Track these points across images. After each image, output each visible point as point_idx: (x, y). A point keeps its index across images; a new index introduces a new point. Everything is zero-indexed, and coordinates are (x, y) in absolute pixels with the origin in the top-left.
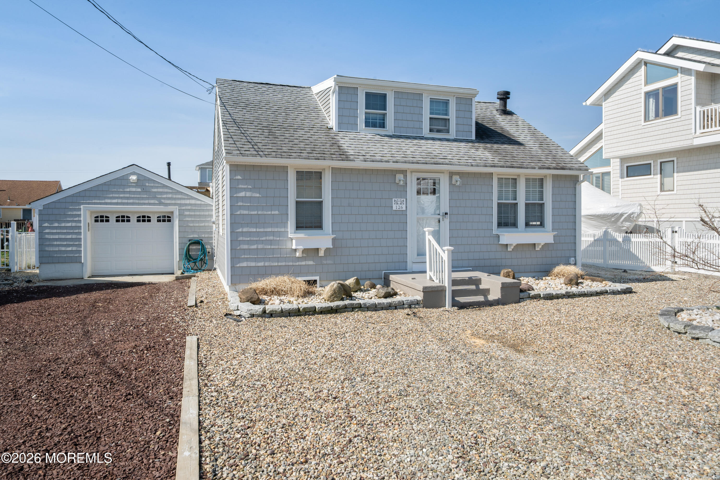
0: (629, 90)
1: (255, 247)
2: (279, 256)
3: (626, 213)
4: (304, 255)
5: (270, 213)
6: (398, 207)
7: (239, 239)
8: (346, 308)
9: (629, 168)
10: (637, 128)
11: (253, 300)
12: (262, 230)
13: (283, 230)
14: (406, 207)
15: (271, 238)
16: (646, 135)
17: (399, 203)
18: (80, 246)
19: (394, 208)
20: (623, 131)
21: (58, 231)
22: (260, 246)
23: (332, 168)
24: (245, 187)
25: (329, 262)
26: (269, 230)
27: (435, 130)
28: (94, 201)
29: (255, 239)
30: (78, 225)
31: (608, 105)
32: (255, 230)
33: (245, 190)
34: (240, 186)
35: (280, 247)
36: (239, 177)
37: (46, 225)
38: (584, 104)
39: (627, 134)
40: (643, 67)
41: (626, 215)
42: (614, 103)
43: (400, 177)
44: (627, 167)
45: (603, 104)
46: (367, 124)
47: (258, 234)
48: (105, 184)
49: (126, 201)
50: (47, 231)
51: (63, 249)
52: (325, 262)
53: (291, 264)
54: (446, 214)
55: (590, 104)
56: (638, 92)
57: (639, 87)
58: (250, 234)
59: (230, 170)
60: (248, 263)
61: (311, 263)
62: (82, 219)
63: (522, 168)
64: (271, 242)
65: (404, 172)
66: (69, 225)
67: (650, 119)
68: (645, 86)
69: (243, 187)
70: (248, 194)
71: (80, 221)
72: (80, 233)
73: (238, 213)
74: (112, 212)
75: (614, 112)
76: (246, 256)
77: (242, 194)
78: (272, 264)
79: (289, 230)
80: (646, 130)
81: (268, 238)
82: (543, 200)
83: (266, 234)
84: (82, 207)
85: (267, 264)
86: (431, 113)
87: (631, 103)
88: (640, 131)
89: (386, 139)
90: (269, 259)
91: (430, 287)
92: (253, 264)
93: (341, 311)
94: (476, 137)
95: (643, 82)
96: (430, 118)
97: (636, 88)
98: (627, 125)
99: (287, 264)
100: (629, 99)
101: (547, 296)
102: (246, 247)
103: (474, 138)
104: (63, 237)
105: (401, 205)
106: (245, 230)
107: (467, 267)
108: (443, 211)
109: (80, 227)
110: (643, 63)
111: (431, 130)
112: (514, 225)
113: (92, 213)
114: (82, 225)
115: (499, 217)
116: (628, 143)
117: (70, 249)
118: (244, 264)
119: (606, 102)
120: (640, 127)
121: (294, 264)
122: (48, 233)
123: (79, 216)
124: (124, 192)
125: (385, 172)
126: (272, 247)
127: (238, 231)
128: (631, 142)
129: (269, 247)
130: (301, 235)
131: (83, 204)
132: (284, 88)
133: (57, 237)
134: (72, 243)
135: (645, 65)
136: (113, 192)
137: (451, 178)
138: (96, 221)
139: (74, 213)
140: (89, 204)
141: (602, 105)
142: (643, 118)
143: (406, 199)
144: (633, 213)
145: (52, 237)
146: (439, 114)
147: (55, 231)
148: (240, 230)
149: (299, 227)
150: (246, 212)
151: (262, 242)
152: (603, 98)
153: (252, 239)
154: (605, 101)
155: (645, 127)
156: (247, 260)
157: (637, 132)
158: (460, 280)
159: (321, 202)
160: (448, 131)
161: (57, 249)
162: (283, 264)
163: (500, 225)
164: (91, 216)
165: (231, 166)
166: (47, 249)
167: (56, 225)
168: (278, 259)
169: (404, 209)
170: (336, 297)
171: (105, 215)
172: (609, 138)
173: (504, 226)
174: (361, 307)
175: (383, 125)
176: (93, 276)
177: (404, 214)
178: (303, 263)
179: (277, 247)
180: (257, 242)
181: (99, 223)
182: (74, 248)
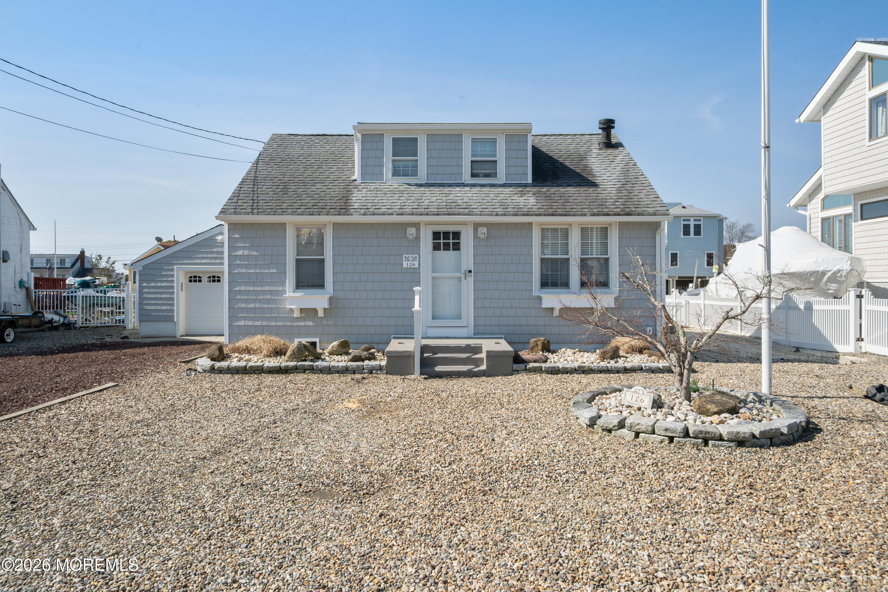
0: (852, 97)
1: (252, 306)
2: (277, 315)
3: (829, 271)
4: (303, 315)
5: (267, 271)
6: (409, 265)
7: (237, 298)
8: (297, 369)
9: (864, 206)
10: (860, 150)
11: (214, 356)
12: (260, 289)
13: (281, 288)
14: (419, 264)
15: (269, 297)
16: (871, 159)
17: (411, 259)
18: (173, 305)
19: (405, 265)
20: (845, 155)
21: (155, 290)
22: (258, 305)
23: (334, 223)
24: (243, 245)
25: (330, 323)
26: (267, 288)
27: (481, 175)
28: (185, 262)
29: (252, 297)
30: (172, 284)
31: (827, 120)
32: (252, 289)
33: (243, 248)
34: (238, 245)
35: (278, 306)
36: (237, 236)
37: (145, 284)
38: (797, 121)
39: (850, 159)
40: (867, 64)
41: (829, 274)
42: (834, 117)
43: (412, 231)
44: (862, 205)
45: (822, 118)
46: (396, 173)
47: (255, 292)
48: (195, 245)
49: (213, 261)
50: (146, 290)
51: (159, 308)
52: (325, 323)
53: (289, 324)
54: (470, 271)
55: (805, 121)
56: (862, 99)
57: (863, 92)
58: (248, 292)
59: (229, 229)
60: (246, 322)
61: (310, 323)
62: (175, 279)
63: (566, 215)
64: (268, 301)
65: (417, 225)
66: (164, 284)
67: (879, 136)
68: (870, 89)
69: (241, 245)
70: (246, 252)
71: (173, 281)
72: (173, 293)
73: (236, 271)
74: (204, 273)
75: (835, 129)
76: (244, 315)
77: (240, 253)
78: (270, 324)
79: (287, 289)
80: (872, 153)
81: (265, 297)
82: (607, 254)
83: (264, 292)
84: (175, 267)
85: (264, 323)
86: (473, 156)
87: (853, 115)
88: (865, 155)
89: (413, 188)
90: (267, 319)
91: (394, 352)
92: (250, 323)
93: (291, 371)
94: (533, 180)
95: (867, 85)
96: (472, 161)
97: (860, 94)
98: (850, 147)
99: (285, 324)
100: (851, 110)
101: (550, 369)
102: (243, 305)
103: (530, 181)
104: (159, 296)
105: (412, 262)
106: (243, 288)
107: (498, 334)
108: (465, 267)
109: (173, 287)
110: (867, 58)
111: (473, 175)
112: (566, 285)
113: (187, 273)
114: (175, 284)
115: (542, 276)
116: (851, 172)
117: (164, 308)
118: (242, 323)
119: (825, 116)
120: (865, 149)
121: (293, 324)
122: (147, 293)
123: (173, 276)
124: (212, 253)
125: (393, 225)
126: (270, 306)
127: (236, 289)
128: (854, 171)
129: (267, 306)
130: (300, 294)
131: (176, 264)
132: (341, 138)
133: (153, 296)
134: (166, 302)
135: (869, 60)
136: (202, 253)
137: (476, 230)
138: (190, 281)
139: (168, 273)
140: (181, 264)
141: (820, 121)
142: (867, 135)
143: (419, 256)
144: (839, 271)
145: (150, 296)
146: (485, 156)
147: (152, 291)
148: (238, 288)
149: (300, 285)
150: (244, 271)
151: (260, 301)
152: (822, 112)
153: (250, 297)
154: (824, 114)
155: (871, 148)
156: (245, 318)
157: (860, 157)
158: (455, 347)
159: (323, 260)
160: (495, 175)
161: (153, 308)
162: (281, 324)
163: (544, 284)
164: (185, 276)
165: (229, 224)
166: (146, 307)
167: (153, 284)
168: (276, 319)
169: (417, 266)
170: (295, 358)
171: (198, 275)
172: (830, 166)
173: (552, 286)
174: (313, 369)
175: (415, 173)
176: (187, 335)
177: (416, 272)
178: (302, 324)
179: (274, 306)
180: (255, 301)
181: (193, 283)
182: (168, 308)
